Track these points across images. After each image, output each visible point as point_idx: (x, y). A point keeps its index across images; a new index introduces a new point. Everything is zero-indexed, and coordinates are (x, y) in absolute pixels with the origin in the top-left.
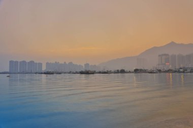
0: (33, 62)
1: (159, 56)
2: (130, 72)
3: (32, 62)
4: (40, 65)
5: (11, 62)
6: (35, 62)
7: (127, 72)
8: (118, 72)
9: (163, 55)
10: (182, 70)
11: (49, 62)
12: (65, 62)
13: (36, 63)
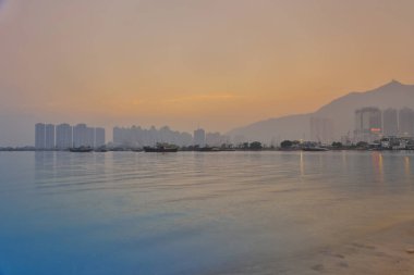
0: (84, 125)
1: (357, 112)
2: (272, 148)
3: (82, 127)
4: (101, 132)
5: (39, 127)
6: (88, 126)
7: (265, 149)
8: (245, 147)
9: (364, 110)
10: (386, 144)
11: (120, 127)
12: (153, 127)
13: (92, 129)
